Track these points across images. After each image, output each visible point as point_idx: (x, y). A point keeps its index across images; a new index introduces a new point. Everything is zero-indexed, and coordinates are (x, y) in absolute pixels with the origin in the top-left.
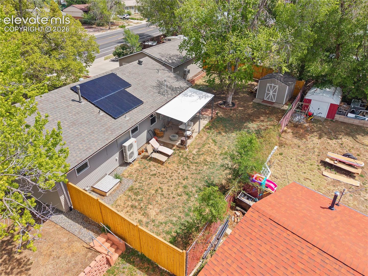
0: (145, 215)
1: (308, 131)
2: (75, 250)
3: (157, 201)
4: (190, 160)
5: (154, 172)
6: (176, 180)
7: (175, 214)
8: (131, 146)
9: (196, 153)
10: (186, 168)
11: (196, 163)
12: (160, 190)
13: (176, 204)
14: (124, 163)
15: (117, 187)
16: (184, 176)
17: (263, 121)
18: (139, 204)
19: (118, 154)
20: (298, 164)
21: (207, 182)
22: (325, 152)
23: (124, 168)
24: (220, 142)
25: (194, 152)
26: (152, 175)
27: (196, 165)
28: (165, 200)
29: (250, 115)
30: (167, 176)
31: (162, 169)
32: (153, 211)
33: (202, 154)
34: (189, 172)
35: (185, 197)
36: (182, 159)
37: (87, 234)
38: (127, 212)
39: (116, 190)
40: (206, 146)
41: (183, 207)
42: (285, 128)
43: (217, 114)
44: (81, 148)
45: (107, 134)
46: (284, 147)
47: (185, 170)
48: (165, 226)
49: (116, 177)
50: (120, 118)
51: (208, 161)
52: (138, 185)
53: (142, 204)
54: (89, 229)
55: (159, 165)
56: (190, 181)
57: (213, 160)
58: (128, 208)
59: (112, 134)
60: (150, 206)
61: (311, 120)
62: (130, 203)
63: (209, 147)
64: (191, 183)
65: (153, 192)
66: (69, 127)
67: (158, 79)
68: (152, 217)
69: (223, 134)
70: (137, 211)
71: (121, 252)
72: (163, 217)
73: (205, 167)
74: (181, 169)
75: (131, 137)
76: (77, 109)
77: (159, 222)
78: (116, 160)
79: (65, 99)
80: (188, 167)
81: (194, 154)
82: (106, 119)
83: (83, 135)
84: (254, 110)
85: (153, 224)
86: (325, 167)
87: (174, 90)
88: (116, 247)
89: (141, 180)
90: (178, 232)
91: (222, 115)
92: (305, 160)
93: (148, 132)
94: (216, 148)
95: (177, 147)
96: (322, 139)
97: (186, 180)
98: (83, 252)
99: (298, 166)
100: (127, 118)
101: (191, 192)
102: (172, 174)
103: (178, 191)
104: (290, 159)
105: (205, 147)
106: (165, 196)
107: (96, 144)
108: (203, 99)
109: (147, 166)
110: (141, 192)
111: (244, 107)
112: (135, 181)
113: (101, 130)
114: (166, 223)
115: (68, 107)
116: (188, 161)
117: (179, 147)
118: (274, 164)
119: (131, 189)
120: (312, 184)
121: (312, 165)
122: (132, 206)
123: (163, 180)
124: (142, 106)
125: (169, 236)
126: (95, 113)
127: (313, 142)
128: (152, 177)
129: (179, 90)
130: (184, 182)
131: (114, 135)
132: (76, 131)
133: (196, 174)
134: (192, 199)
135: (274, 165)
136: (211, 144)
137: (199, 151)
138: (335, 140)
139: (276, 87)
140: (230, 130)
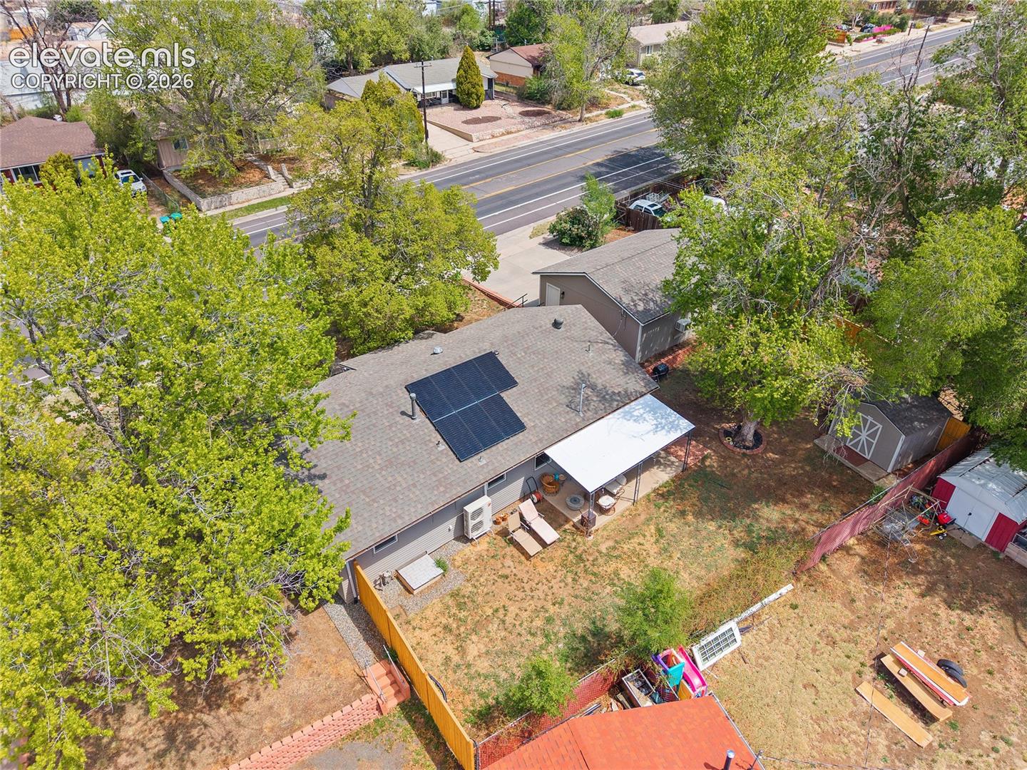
0: (461, 650)
1: (908, 567)
2: (342, 672)
3: (489, 632)
4: (586, 563)
5: (507, 572)
6: (539, 599)
7: (508, 665)
8: (479, 512)
9: (604, 551)
10: (569, 580)
11: (595, 574)
12: (502, 612)
13: (517, 649)
14: (462, 536)
15: (436, 583)
16: (557, 596)
17: (804, 507)
18: (458, 628)
19: (454, 519)
20: (818, 645)
21: (594, 623)
22: (909, 636)
23: (460, 545)
24: (671, 538)
25: (603, 549)
26: (501, 576)
27: (594, 579)
28: (503, 634)
29: (781, 482)
30: (527, 587)
31: (522, 570)
32: (476, 648)
33: (616, 557)
34: (571, 591)
35: (540, 640)
36: (571, 557)
37: (365, 652)
38: (435, 635)
39: (432, 587)
40: (636, 540)
41: (528, 658)
42: (852, 541)
43: (705, 458)
44: (388, 513)
45: (436, 492)
46: (815, 591)
47: (566, 584)
48: (484, 682)
49: (439, 564)
50: (470, 460)
51: (622, 576)
52: (470, 589)
53: (462, 629)
54: (369, 645)
55: (523, 558)
56: (565, 610)
57: (633, 576)
58: (439, 629)
59: (445, 492)
60: (474, 638)
61: (938, 535)
62: (444, 621)
63: (640, 544)
64: (563, 616)
65: (489, 612)
66: (381, 469)
67: (582, 368)
68: (470, 658)
69: (690, 518)
70: (450, 638)
71: (402, 699)
72: (486, 664)
73: (609, 587)
74: (558, 579)
75: (486, 493)
76: (405, 432)
77: (476, 671)
78: (449, 530)
79: (391, 410)
80: (574, 580)
81: (600, 552)
82: (444, 460)
83: (398, 488)
84: (802, 468)
85: (466, 671)
86: (878, 674)
87: (606, 399)
88: (397, 688)
89: (477, 581)
90: (500, 699)
91: (715, 464)
92: (841, 640)
93: (526, 481)
94: (653, 550)
95: (574, 526)
96: (928, 598)
97: (557, 605)
98: (350, 680)
99: (814, 650)
100: (484, 462)
101: (555, 635)
102: (537, 584)
103: (534, 623)
104: (808, 625)
105: (632, 541)
106: (507, 625)
107: (413, 510)
108: (664, 432)
109: (500, 553)
110: (470, 604)
111: (783, 452)
112: (468, 581)
113: (429, 482)
114: (486, 677)
115: (390, 426)
116: (582, 565)
117: (577, 529)
118: (762, 627)
119: (454, 595)
120: (814, 703)
121: (848, 657)
122: (445, 627)
123: (517, 592)
124: (520, 436)
125: (482, 702)
126: (431, 445)
127: (899, 601)
128: (499, 580)
129: (617, 401)
130: (552, 610)
131: (448, 495)
132: (390, 479)
133: (584, 598)
134: (551, 649)
135: (760, 630)
136: (648, 537)
137: (614, 548)
138: (959, 612)
139: (876, 427)
140: (711, 511)
